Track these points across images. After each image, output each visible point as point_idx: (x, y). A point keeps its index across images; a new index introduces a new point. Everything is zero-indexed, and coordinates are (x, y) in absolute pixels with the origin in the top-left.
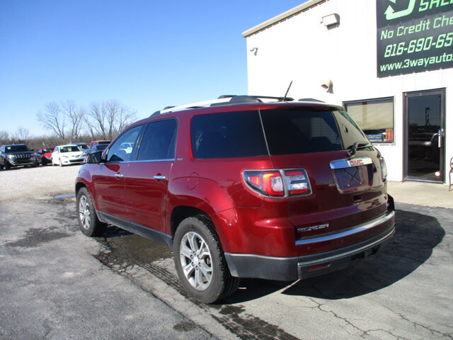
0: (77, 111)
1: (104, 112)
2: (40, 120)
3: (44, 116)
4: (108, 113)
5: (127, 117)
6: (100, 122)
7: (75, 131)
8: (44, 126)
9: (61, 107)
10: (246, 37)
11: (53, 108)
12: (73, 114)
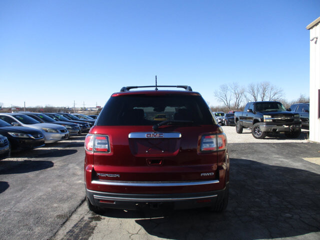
0: (239, 90)
1: (258, 91)
2: (216, 96)
3: (218, 94)
4: (261, 91)
5: (275, 94)
6: (255, 97)
7: (237, 103)
8: (218, 100)
9: (229, 87)
10: (309, 29)
11: (224, 88)
12: (236, 92)
